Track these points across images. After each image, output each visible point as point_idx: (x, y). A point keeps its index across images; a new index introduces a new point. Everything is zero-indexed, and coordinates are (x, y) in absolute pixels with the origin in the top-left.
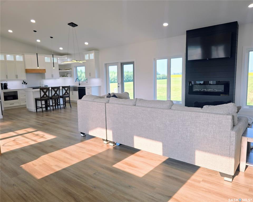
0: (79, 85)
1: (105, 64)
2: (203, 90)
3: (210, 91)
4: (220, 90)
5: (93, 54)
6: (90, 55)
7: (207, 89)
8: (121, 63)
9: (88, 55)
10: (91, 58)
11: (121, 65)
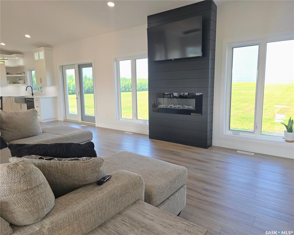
0: (33, 95)
1: (60, 66)
2: (169, 106)
3: (178, 107)
4: (191, 107)
5: (43, 52)
6: (40, 53)
7: (174, 105)
8: (78, 65)
9: (38, 53)
10: (41, 58)
11: (79, 67)
